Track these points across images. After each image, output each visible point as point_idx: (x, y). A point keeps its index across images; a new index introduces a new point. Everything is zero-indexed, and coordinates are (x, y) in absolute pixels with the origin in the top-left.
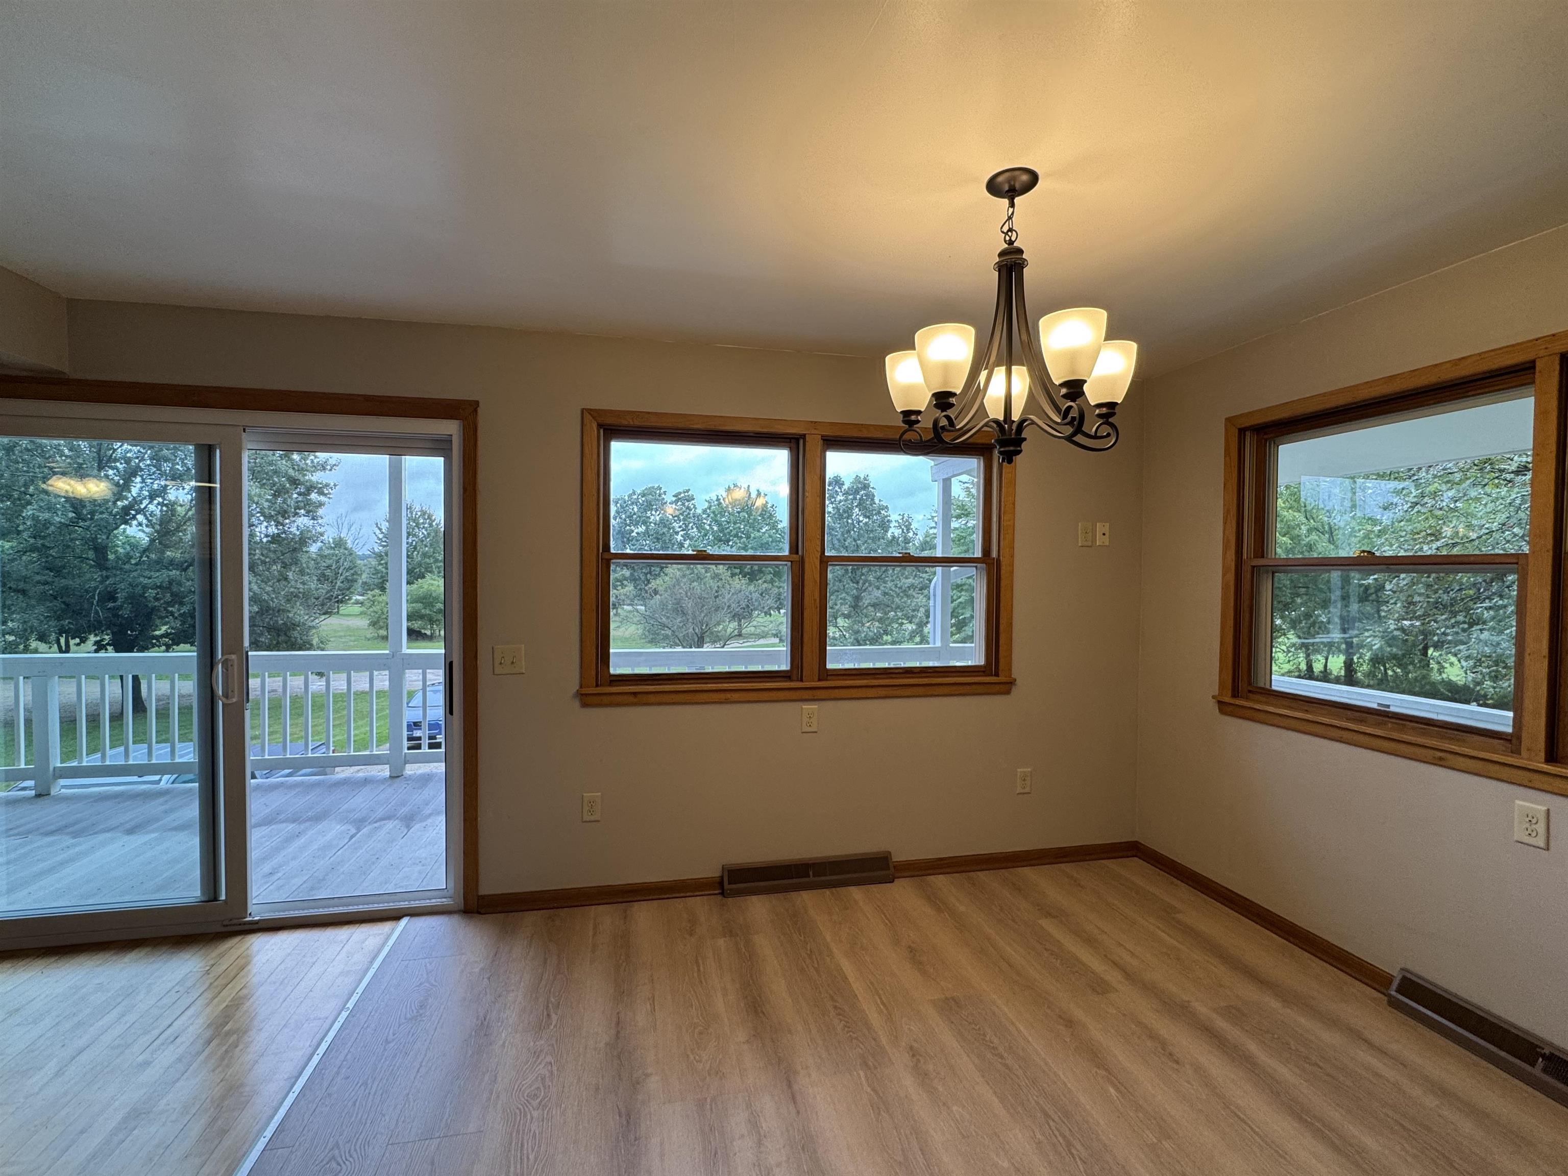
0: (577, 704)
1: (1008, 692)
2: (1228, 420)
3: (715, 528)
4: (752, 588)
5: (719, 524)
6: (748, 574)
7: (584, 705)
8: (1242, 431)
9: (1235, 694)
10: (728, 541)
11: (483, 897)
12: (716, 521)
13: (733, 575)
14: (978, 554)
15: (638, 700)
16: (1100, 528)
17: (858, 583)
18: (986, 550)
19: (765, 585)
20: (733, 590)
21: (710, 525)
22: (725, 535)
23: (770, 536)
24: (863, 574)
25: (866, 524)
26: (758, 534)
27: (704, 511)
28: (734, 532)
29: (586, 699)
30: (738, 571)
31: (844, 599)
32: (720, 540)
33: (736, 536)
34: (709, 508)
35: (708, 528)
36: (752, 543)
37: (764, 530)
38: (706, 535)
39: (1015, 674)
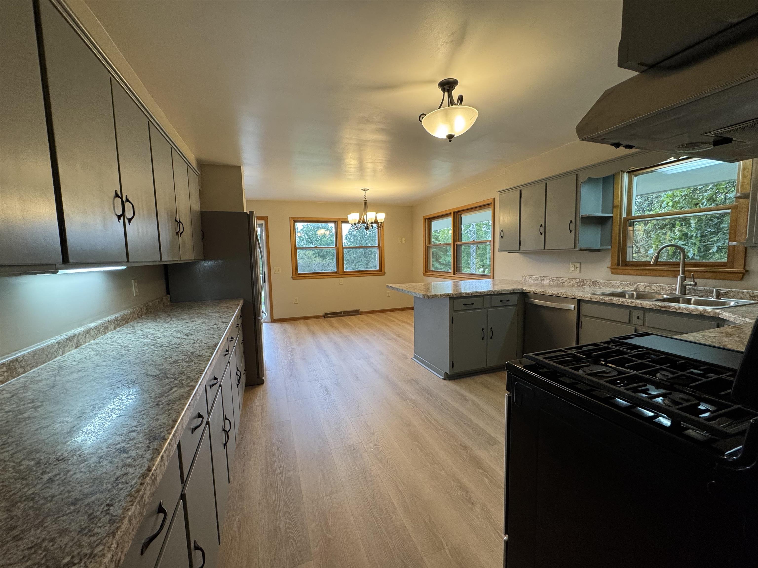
0: (292, 279)
1: (384, 275)
2: (423, 217)
3: (307, 237)
4: (324, 262)
5: (308, 235)
6: (322, 256)
7: (293, 279)
8: (425, 219)
9: (426, 272)
10: (312, 242)
11: (275, 319)
12: (307, 234)
13: (316, 257)
14: (377, 245)
15: (305, 278)
16: (403, 239)
17: (367, 258)
18: (379, 245)
19: (329, 260)
20: (316, 263)
21: (304, 236)
22: (311, 240)
23: (331, 240)
24: (369, 254)
25: (370, 234)
26: (325, 239)
27: (301, 230)
28: (315, 239)
29: (293, 278)
30: (317, 255)
31: (361, 264)
32: (309, 242)
33: (316, 240)
34: (304, 228)
35: (303, 237)
36: (323, 243)
37: (328, 238)
38: (303, 240)
39: (386, 271)
